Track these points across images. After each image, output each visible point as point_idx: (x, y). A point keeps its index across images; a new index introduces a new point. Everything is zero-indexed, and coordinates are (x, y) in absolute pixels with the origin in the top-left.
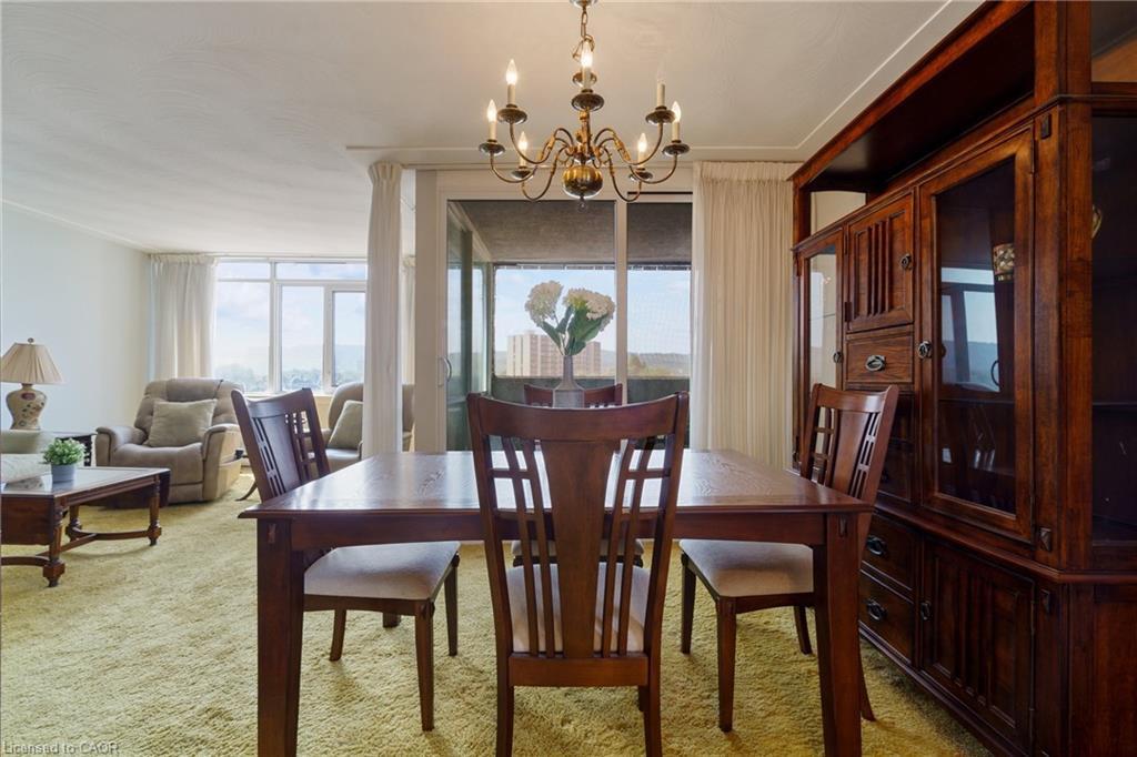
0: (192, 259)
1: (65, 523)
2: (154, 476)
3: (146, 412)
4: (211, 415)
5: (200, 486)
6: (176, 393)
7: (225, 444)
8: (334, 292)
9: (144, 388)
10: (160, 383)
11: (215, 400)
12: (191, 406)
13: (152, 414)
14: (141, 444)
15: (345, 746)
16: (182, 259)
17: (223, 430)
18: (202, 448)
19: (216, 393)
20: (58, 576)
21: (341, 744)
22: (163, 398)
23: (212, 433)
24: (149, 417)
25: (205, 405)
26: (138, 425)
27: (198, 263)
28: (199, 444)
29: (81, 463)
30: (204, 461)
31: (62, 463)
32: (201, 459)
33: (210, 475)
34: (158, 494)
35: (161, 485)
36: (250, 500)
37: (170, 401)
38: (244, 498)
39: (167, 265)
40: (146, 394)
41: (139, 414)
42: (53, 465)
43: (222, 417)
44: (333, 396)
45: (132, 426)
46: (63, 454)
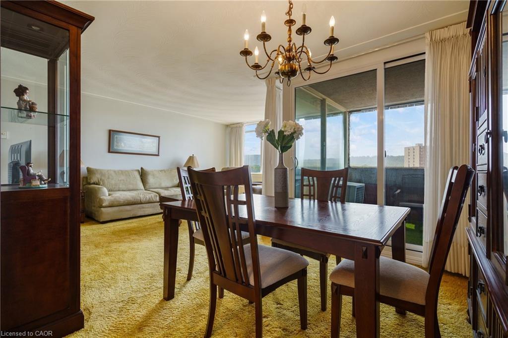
15: (196, 292)
21: (196, 291)
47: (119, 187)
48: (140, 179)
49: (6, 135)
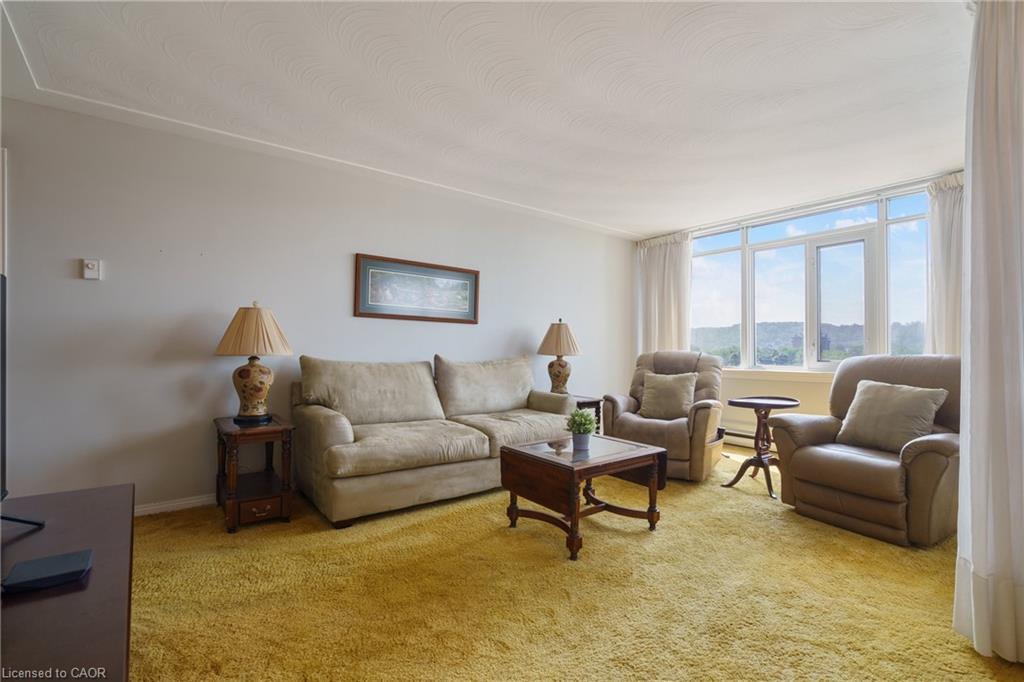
0: (670, 239)
1: (583, 485)
2: (653, 455)
3: (638, 384)
4: (693, 389)
5: (687, 464)
6: (663, 365)
7: (710, 422)
8: (818, 248)
9: (636, 360)
10: (648, 356)
11: (696, 373)
12: (675, 379)
13: (643, 385)
14: (635, 413)
16: (661, 241)
17: (708, 407)
18: (688, 423)
19: (696, 367)
20: (578, 550)
22: (650, 370)
23: (697, 409)
24: (641, 388)
25: (688, 379)
26: (633, 394)
27: (676, 242)
28: (685, 420)
29: (593, 433)
30: (691, 438)
31: (580, 433)
32: (687, 436)
33: (697, 455)
34: (656, 475)
35: (659, 466)
36: (737, 489)
37: (656, 373)
38: (730, 485)
39: (650, 249)
40: (638, 366)
41: (633, 384)
42: (574, 433)
43: (703, 392)
44: (836, 374)
45: (628, 395)
46: (581, 424)
47: (381, 412)
48: (434, 388)
49: (98, 270)
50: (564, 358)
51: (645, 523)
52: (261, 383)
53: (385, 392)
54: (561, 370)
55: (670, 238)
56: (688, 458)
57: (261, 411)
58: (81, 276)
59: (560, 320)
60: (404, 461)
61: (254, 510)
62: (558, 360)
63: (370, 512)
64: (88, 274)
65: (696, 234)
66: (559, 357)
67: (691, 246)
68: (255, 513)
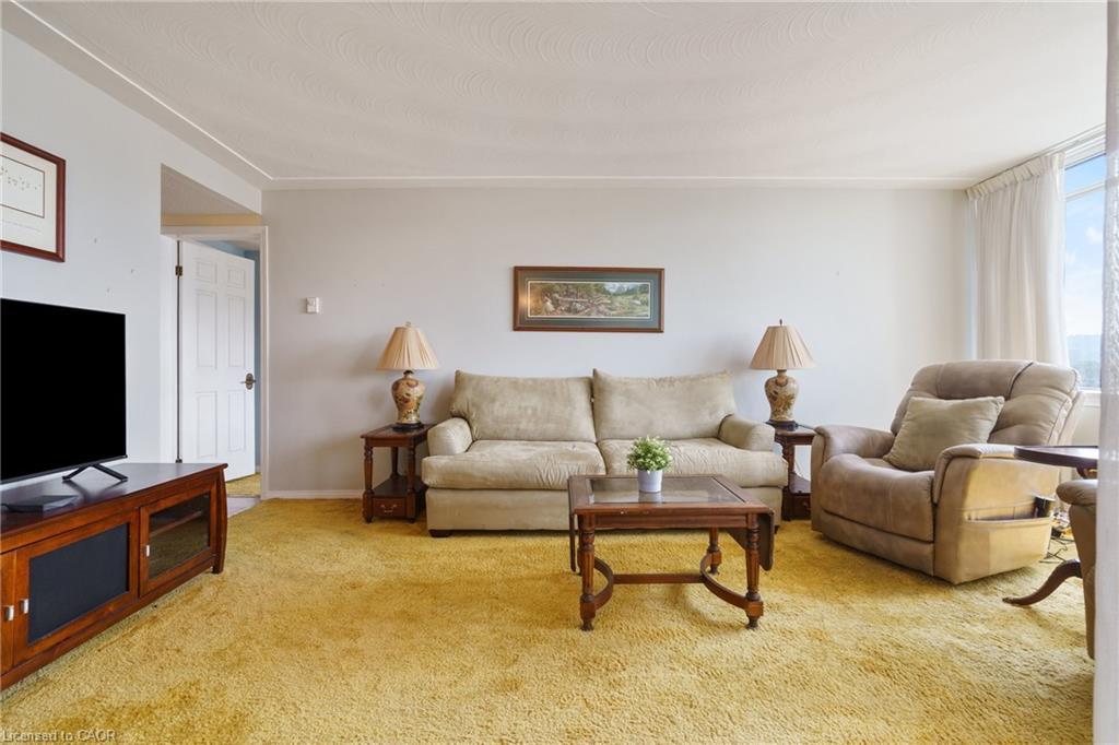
4: (989, 425)
5: (928, 549)
11: (1002, 398)
13: (905, 415)
14: (878, 457)
16: (1006, 179)
17: (972, 456)
18: (932, 482)
19: (1012, 387)
25: (989, 406)
26: (895, 429)
27: (1031, 178)
28: (930, 474)
30: (935, 506)
32: (928, 502)
33: (944, 535)
37: (940, 397)
38: (1022, 602)
43: (1013, 431)
47: (518, 429)
48: (589, 406)
49: (317, 305)
50: (787, 374)
51: (741, 615)
52: (408, 395)
53: (526, 408)
54: (778, 389)
55: (1020, 173)
56: (931, 539)
57: (413, 419)
58: (306, 311)
59: (781, 322)
60: (494, 479)
61: (383, 506)
62: (779, 376)
63: (487, 528)
64: (310, 309)
65: (1072, 155)
66: (781, 372)
67: (1059, 180)
68: (382, 509)
